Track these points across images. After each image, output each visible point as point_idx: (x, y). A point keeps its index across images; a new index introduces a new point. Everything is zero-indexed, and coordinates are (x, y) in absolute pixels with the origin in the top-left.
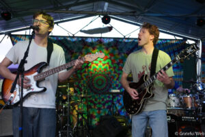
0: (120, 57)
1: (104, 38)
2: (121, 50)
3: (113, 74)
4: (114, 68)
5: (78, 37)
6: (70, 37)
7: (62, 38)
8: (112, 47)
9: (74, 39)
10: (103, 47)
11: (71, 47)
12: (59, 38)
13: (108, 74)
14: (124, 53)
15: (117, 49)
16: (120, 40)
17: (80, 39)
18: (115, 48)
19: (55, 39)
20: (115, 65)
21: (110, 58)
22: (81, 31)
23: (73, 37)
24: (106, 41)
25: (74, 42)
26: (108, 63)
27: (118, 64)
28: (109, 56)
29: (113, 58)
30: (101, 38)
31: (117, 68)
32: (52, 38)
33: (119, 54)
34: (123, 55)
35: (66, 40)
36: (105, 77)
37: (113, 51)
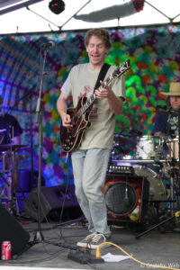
0: (160, 69)
1: (123, 28)
2: (163, 52)
3: (144, 108)
4: (148, 94)
5: (69, 32)
6: (52, 32)
7: (38, 37)
8: (143, 46)
9: (62, 38)
10: (123, 48)
11: (55, 55)
12: (32, 38)
13: (134, 109)
14: (170, 59)
15: (155, 50)
16: (161, 30)
17: (73, 36)
18: (148, 48)
19: (24, 39)
20: (148, 88)
21: (138, 73)
22: (76, 17)
23: (60, 32)
24: (129, 35)
25: (62, 43)
26: (134, 85)
27: (156, 85)
28: (135, 69)
29: (144, 72)
30: (117, 28)
31: (153, 94)
32: (17, 38)
33: (158, 62)
34: (167, 63)
35: (45, 40)
36: (129, 116)
37: (146, 55)
